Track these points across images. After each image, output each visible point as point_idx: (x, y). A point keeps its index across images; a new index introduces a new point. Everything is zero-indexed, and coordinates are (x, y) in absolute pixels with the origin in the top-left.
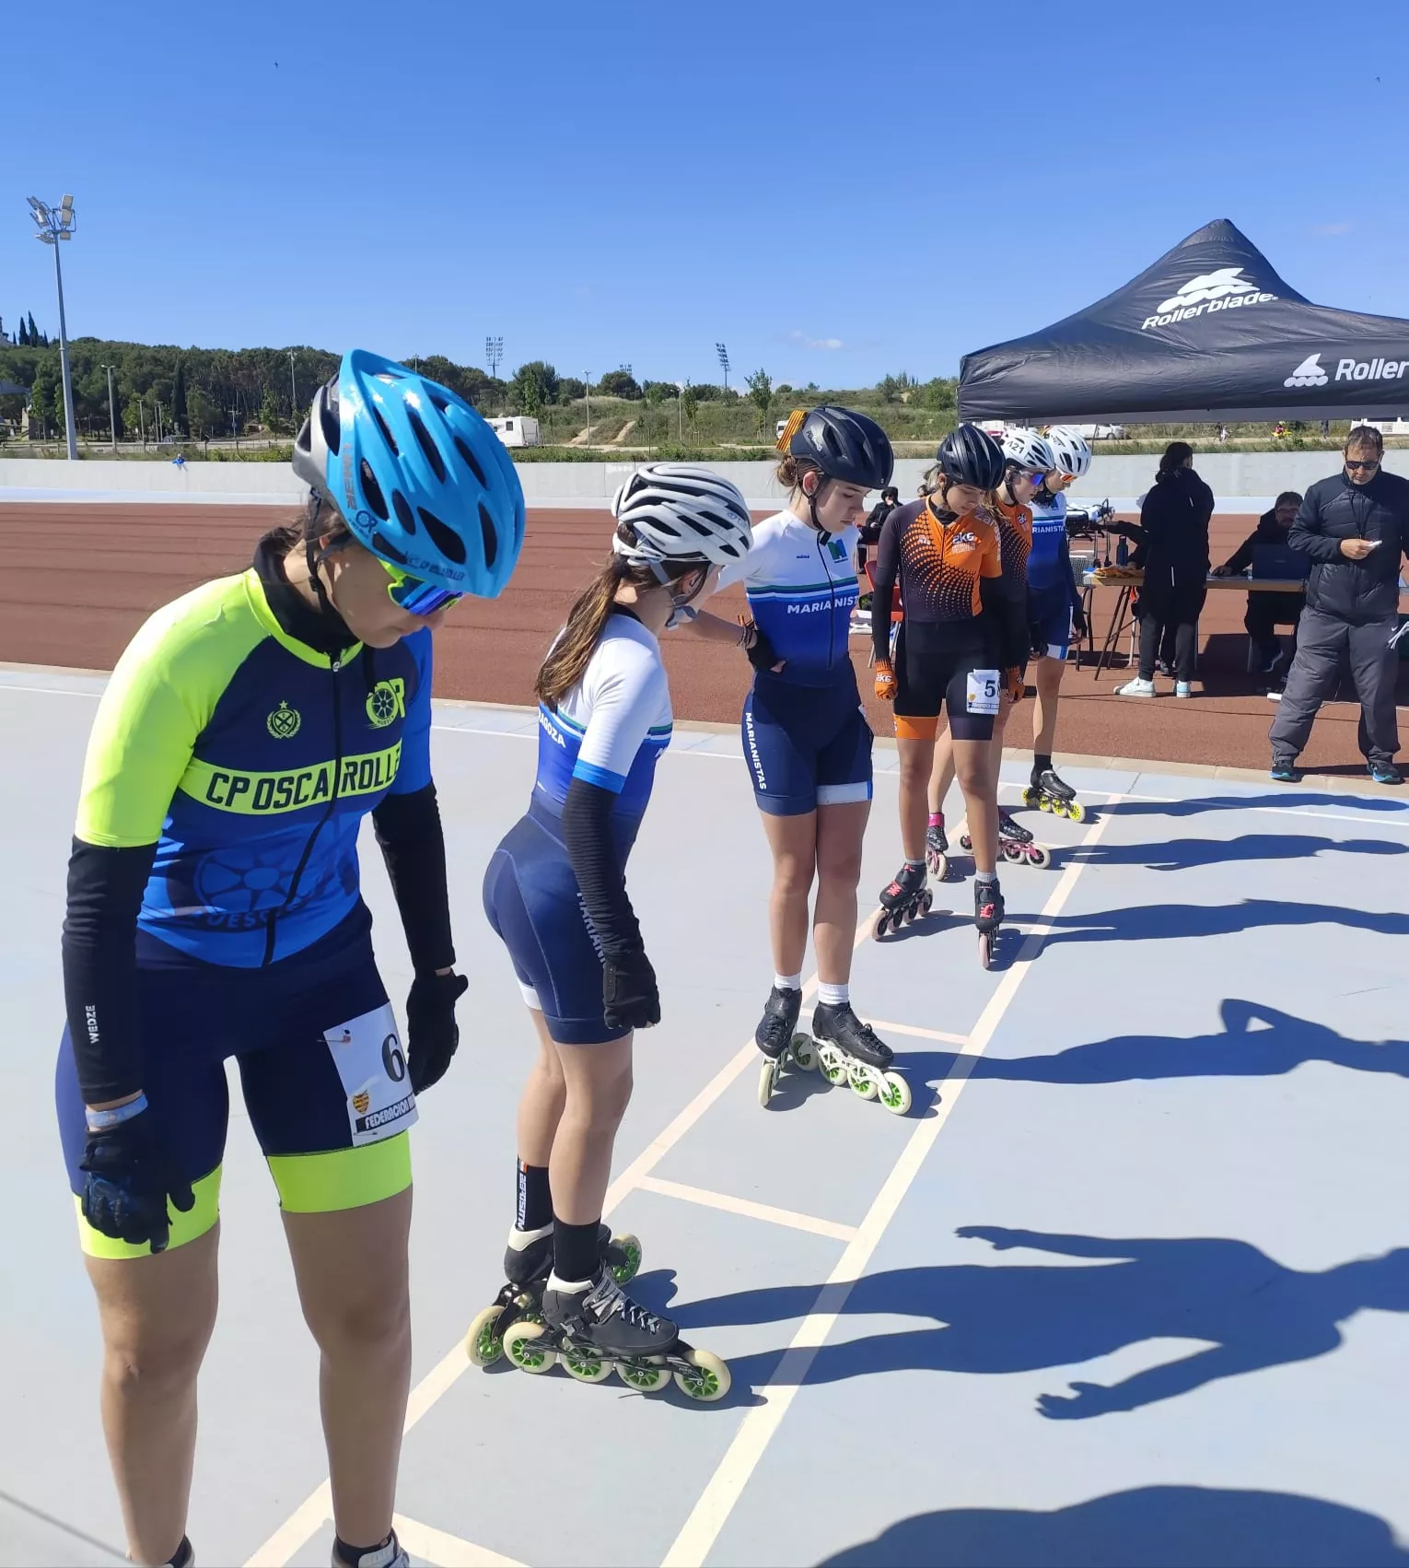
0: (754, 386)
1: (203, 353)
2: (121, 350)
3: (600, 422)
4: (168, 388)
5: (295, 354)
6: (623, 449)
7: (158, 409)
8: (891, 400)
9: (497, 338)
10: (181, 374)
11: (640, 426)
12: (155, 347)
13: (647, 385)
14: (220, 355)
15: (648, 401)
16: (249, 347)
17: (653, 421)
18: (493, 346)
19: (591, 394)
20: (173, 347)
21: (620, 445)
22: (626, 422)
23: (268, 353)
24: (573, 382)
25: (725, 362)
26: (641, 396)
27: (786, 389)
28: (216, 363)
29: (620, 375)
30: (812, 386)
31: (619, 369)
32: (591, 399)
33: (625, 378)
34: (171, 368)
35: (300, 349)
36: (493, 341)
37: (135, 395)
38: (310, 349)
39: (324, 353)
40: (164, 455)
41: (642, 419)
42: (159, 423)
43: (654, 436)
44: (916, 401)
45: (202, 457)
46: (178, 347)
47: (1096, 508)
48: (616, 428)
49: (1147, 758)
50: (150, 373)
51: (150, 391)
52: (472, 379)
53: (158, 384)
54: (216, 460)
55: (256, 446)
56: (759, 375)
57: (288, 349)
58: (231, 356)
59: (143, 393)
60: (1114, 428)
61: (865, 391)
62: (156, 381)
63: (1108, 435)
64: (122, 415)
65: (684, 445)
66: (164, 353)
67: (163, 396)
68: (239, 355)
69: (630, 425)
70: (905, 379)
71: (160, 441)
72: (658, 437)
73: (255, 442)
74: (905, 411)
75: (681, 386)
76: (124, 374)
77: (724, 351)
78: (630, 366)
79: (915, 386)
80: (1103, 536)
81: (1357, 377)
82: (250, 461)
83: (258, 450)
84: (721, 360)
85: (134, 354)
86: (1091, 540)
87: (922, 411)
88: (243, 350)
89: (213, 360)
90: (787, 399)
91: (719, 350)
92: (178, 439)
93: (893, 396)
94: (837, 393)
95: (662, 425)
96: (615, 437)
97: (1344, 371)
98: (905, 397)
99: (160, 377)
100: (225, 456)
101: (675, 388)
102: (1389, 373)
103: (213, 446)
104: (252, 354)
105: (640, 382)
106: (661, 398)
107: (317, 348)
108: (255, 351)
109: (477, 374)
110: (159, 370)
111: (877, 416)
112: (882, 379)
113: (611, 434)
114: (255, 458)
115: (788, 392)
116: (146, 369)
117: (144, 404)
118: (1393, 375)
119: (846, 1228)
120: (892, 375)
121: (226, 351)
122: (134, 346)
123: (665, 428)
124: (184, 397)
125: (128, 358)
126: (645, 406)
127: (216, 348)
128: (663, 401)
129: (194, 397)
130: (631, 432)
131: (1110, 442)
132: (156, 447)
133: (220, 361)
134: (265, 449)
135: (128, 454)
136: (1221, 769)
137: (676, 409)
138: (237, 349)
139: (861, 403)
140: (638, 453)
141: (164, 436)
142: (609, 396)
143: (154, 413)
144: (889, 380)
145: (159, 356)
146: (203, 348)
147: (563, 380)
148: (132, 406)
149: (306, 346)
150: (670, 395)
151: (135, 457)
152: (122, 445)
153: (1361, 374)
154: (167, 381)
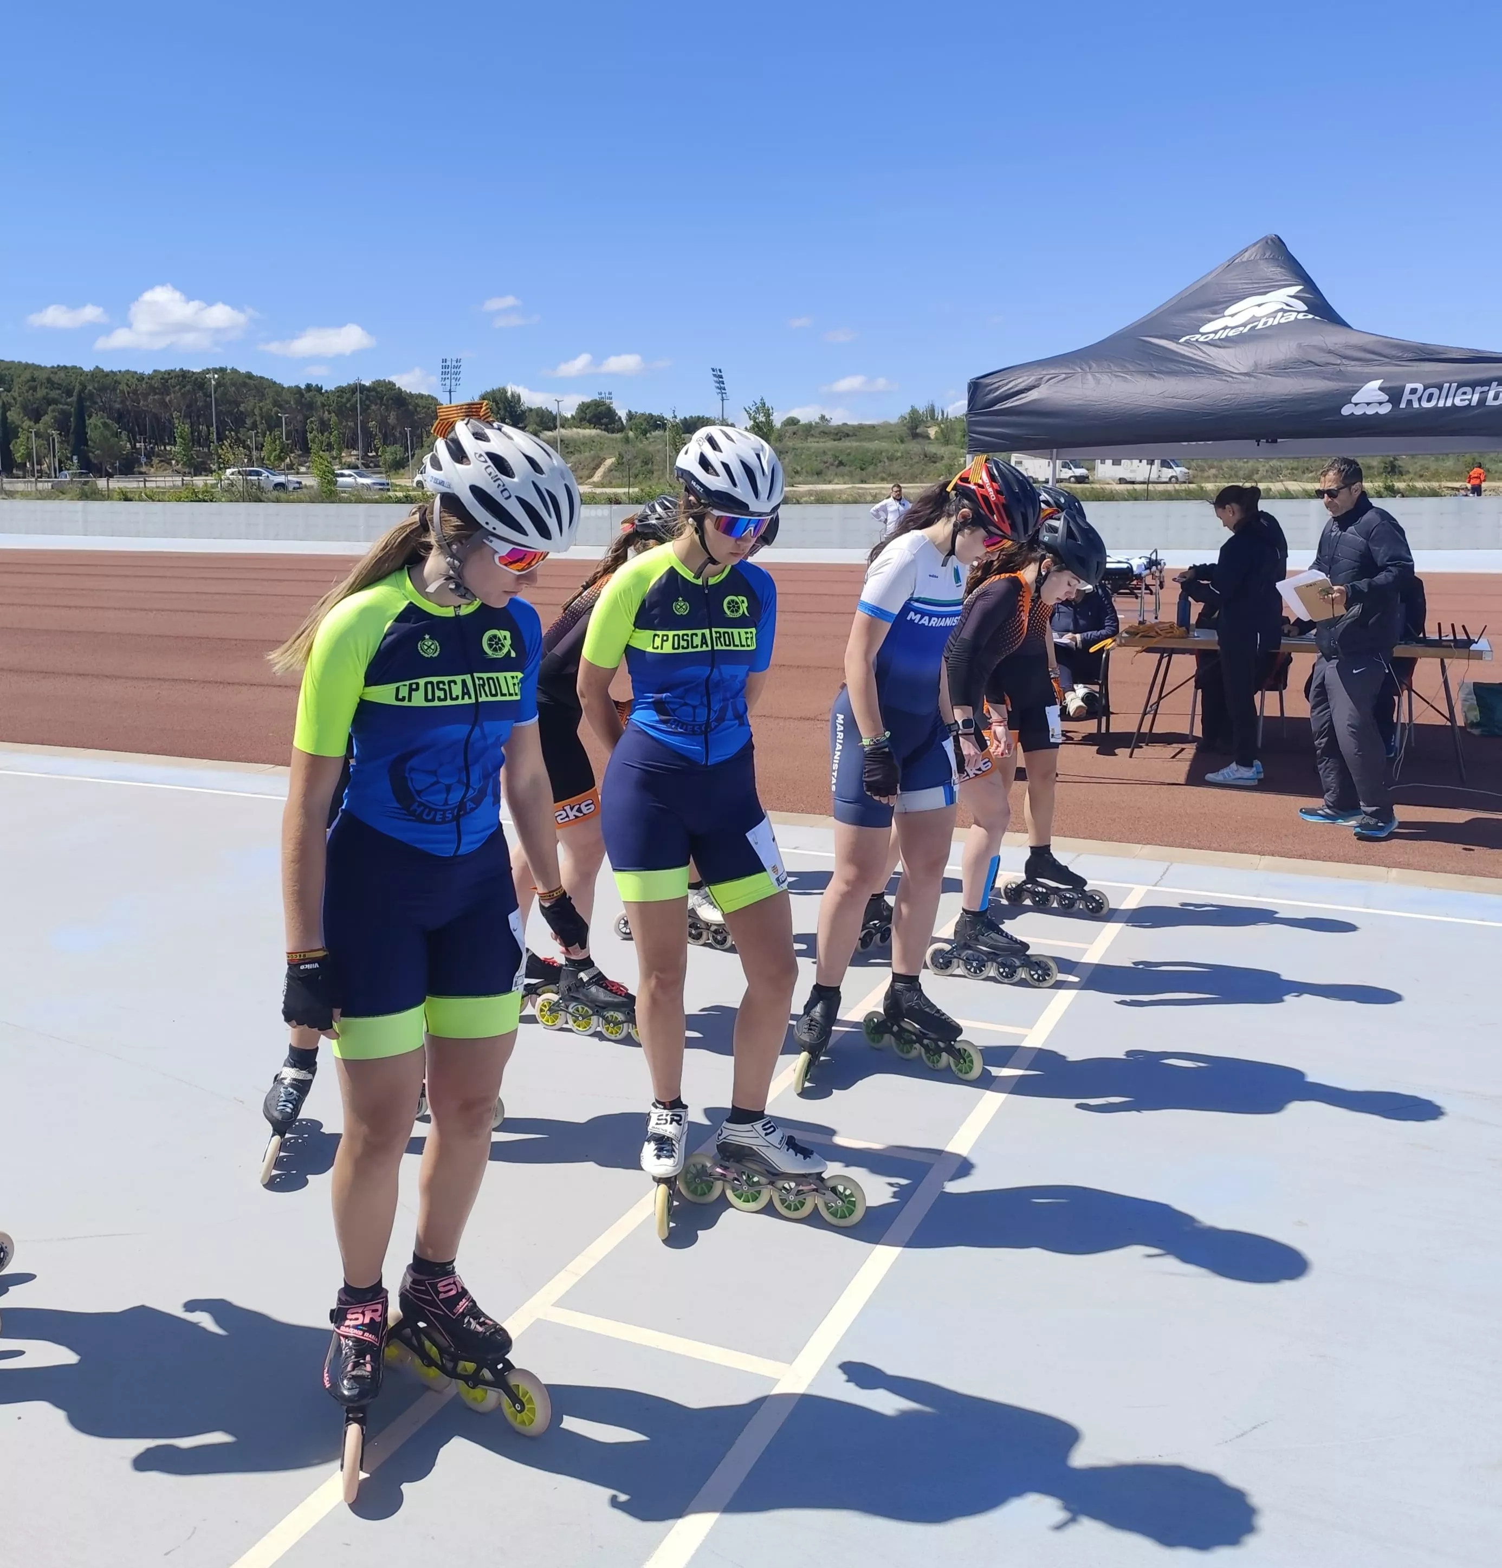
0: (755, 419)
1: (107, 375)
2: (12, 371)
3: (573, 459)
4: (65, 415)
5: (216, 376)
6: (598, 491)
7: (53, 440)
8: (915, 436)
9: (455, 359)
10: (80, 400)
11: (619, 464)
12: (53, 367)
13: (631, 416)
14: (128, 377)
15: (631, 434)
16: (163, 369)
17: (635, 457)
18: (450, 370)
19: (563, 426)
20: (74, 367)
21: (596, 485)
22: (604, 459)
23: (184, 375)
24: (543, 411)
25: (722, 389)
26: (622, 429)
27: (792, 422)
28: (123, 387)
29: (597, 404)
30: (823, 417)
31: (597, 397)
32: (563, 431)
33: (603, 408)
34: (69, 393)
35: (222, 370)
36: (448, 363)
37: (27, 423)
38: (234, 371)
39: (249, 376)
40: (58, 492)
41: (621, 456)
42: (54, 456)
43: (636, 476)
44: (945, 438)
45: (103, 496)
46: (81, 368)
47: (1144, 561)
48: (592, 465)
49: (1181, 846)
50: (44, 398)
51: (46, 418)
52: (424, 407)
53: (53, 411)
54: (120, 500)
55: (168, 484)
56: (759, 404)
57: (208, 371)
58: (141, 378)
59: (37, 421)
60: (1178, 470)
61: (886, 425)
62: (51, 408)
63: (1170, 479)
64: (11, 446)
65: (670, 486)
66: (62, 375)
67: (62, 425)
68: (151, 377)
69: (609, 462)
70: (933, 411)
71: (56, 477)
72: (641, 476)
73: (167, 479)
74: (932, 449)
75: (668, 416)
76: (14, 399)
77: (721, 377)
78: (610, 393)
79: (946, 420)
80: (1151, 593)
81: (1425, 405)
82: (159, 501)
83: (171, 488)
84: (717, 388)
85: (27, 375)
86: (1137, 597)
87: (952, 448)
88: (155, 371)
89: (120, 383)
90: (794, 434)
91: (715, 375)
92: (74, 475)
93: (918, 431)
94: (853, 427)
95: (646, 463)
96: (591, 476)
97: (1411, 397)
98: (932, 432)
99: (55, 402)
100: (129, 495)
101: (661, 418)
102: (1462, 400)
103: (116, 484)
104: (166, 376)
105: (622, 414)
106: (645, 433)
107: (242, 370)
108: (169, 373)
109: (430, 401)
110: (54, 394)
111: (899, 454)
112: (906, 411)
113: (586, 472)
114: (166, 498)
115: (795, 425)
116: (41, 393)
117: (37, 435)
118: (1467, 402)
119: (779, 1365)
120: (917, 407)
121: (136, 373)
122: (27, 366)
123: (650, 466)
124: (84, 426)
125: (20, 380)
126: (627, 440)
127: (123, 370)
128: (648, 435)
129: (96, 426)
130: (610, 470)
131: (1170, 487)
132: (50, 484)
133: (127, 385)
134: (178, 487)
135: (18, 492)
136: (1268, 859)
137: (664, 444)
138: (148, 371)
139: (881, 438)
140: (615, 494)
141: (61, 470)
142: (584, 428)
143: (49, 445)
144: (914, 411)
145: (55, 379)
146: (107, 369)
147: (531, 410)
148: (22, 438)
149: (229, 367)
150: (657, 427)
151: (25, 495)
152: (10, 483)
153: (1429, 400)
154: (66, 407)
